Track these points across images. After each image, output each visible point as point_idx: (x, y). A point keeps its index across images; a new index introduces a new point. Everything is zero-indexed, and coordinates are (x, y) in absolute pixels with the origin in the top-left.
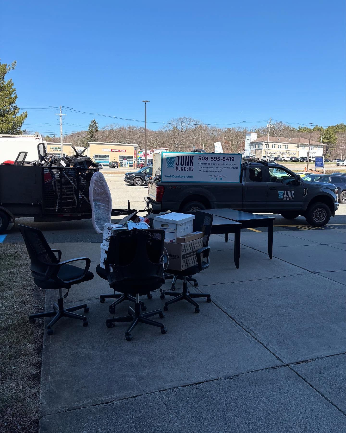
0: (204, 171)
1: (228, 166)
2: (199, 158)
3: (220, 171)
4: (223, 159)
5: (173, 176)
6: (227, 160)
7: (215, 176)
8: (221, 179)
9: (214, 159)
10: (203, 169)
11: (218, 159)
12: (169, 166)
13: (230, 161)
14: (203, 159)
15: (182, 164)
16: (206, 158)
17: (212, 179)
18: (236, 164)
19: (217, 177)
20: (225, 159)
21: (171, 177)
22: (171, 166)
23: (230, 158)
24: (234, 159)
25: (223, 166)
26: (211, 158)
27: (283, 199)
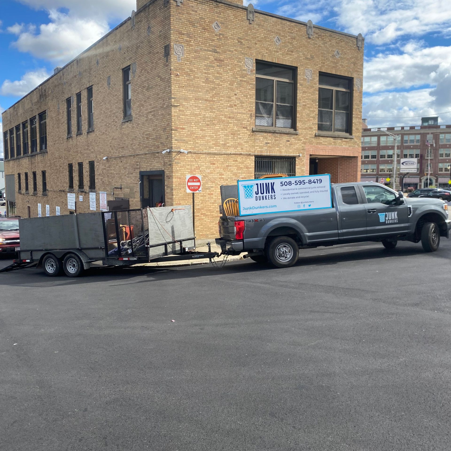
0: (288, 198)
1: (316, 189)
2: (281, 184)
3: (307, 197)
4: (309, 182)
5: (254, 208)
6: (313, 182)
7: (301, 203)
8: (310, 206)
9: (299, 183)
10: (285, 196)
11: (303, 182)
12: (248, 196)
13: (317, 183)
14: (286, 184)
15: (262, 192)
16: (289, 183)
17: (299, 206)
18: (324, 187)
19: (304, 204)
20: (311, 182)
21: (251, 208)
22: (250, 196)
23: (317, 180)
24: (321, 181)
25: (310, 190)
26: (295, 183)
27: (385, 222)
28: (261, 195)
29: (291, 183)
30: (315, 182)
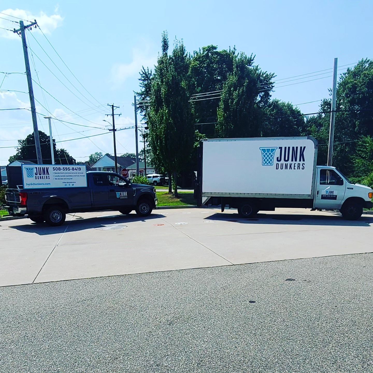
0: (58, 179)
1: (77, 174)
2: (53, 169)
3: (72, 179)
4: (73, 169)
5: (34, 184)
6: (75, 169)
7: (68, 183)
8: (73, 185)
9: (65, 170)
10: (56, 177)
11: (68, 169)
13: (78, 170)
14: (57, 169)
15: (40, 174)
16: (59, 169)
17: (66, 185)
18: (83, 173)
19: (69, 183)
20: (74, 169)
21: (32, 184)
22: (31, 176)
23: (78, 168)
24: (80, 169)
25: (73, 175)
26: (63, 169)
27: (120, 198)
28: (39, 176)
29: (60, 169)
30: (76, 170)
